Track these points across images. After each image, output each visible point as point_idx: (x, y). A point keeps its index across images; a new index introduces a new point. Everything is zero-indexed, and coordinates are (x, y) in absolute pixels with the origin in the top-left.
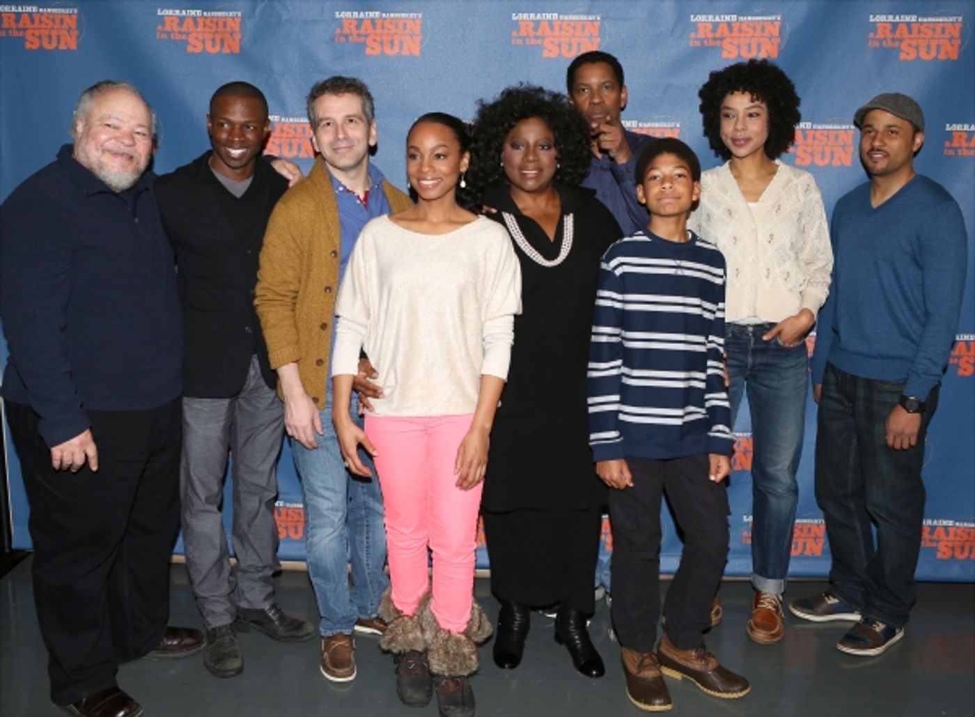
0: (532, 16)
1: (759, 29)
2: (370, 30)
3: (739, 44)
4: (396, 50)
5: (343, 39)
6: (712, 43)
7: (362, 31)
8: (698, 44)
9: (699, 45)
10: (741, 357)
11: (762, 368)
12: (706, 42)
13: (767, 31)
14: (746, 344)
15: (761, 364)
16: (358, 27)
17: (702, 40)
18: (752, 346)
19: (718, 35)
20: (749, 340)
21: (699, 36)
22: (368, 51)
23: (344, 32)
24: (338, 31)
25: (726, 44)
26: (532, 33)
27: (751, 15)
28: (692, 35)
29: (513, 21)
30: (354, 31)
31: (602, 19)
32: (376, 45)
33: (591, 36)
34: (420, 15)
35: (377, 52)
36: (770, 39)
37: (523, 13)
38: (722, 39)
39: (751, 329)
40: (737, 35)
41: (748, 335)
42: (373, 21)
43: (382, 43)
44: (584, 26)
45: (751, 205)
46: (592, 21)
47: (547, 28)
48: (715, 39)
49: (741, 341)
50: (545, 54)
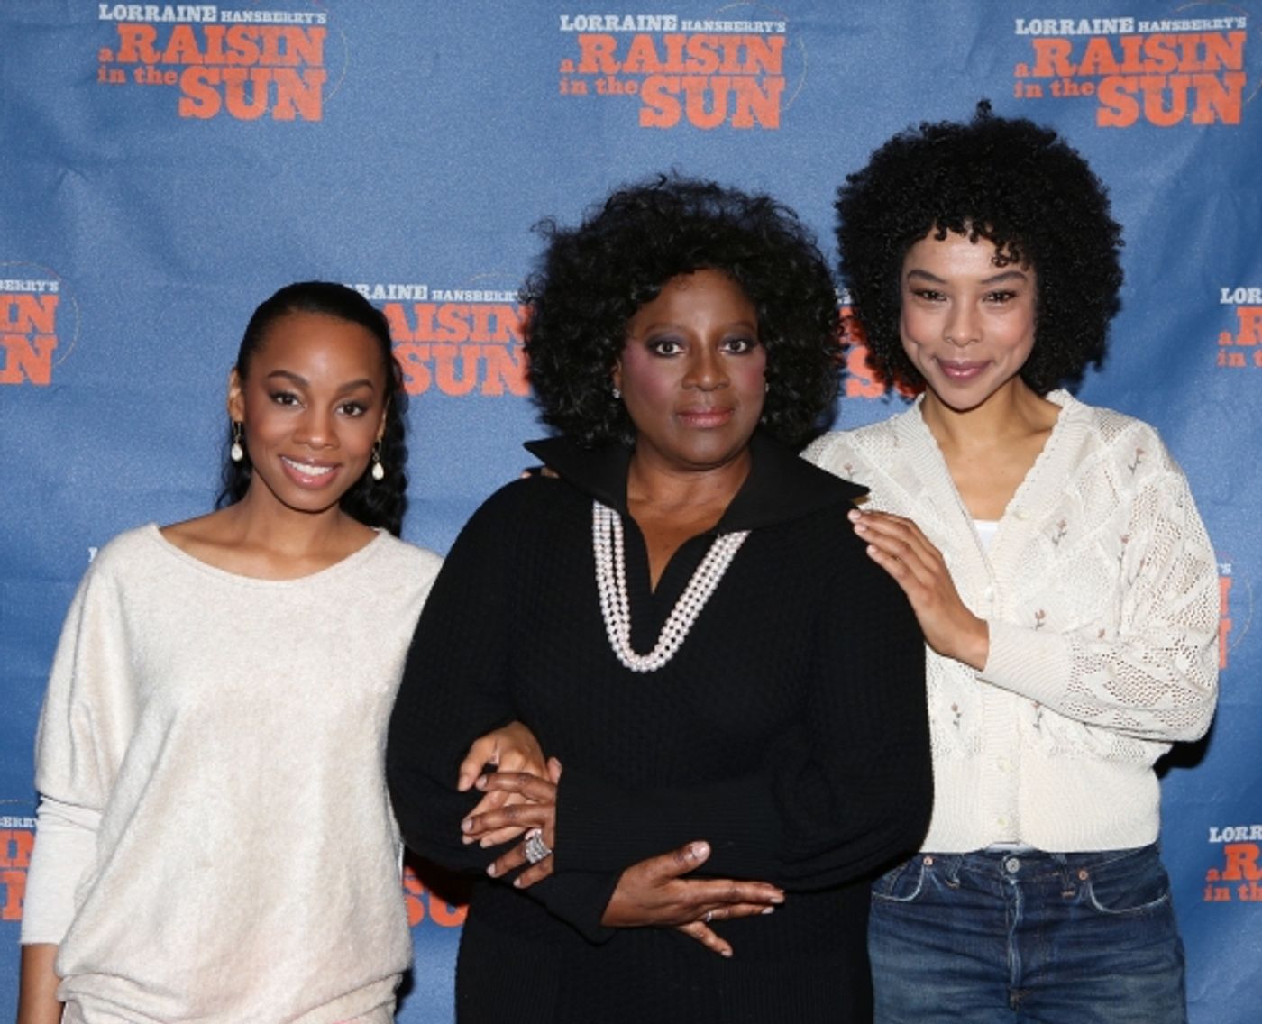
0: (612, 22)
1: (1190, 52)
2: (191, 54)
3: (1141, 91)
4: (260, 105)
5: (118, 77)
6: (1070, 89)
7: (170, 56)
8: (1034, 91)
9: (1039, 95)
10: (988, 949)
11: (1051, 978)
12: (1055, 86)
13: (1210, 58)
14: (1002, 910)
15: (1048, 968)
16: (159, 45)
17: (1045, 83)
18: (1018, 916)
19: (1086, 68)
20: (1011, 897)
21: (1037, 73)
22: (186, 109)
23: (121, 58)
24: (106, 55)
25: (1106, 93)
26: (611, 68)
27: (1171, 17)
28: (1021, 71)
29: (565, 33)
30: (149, 56)
31: (793, 29)
32: (206, 93)
33: (763, 72)
34: (322, 18)
35: (209, 110)
36: (1219, 75)
37: (587, 14)
38: (1096, 79)
39: (1013, 866)
40: (1139, 68)
41: (1006, 883)
42: (198, 28)
43: (221, 88)
44: (742, 49)
45: (983, 527)
46: (765, 36)
47: (650, 54)
48: (1077, 79)
49: (986, 901)
50: (647, 119)
